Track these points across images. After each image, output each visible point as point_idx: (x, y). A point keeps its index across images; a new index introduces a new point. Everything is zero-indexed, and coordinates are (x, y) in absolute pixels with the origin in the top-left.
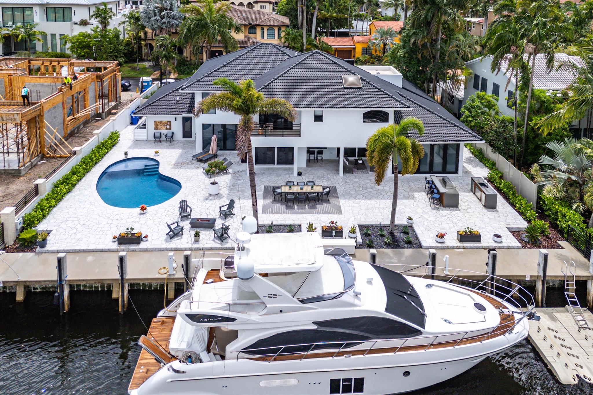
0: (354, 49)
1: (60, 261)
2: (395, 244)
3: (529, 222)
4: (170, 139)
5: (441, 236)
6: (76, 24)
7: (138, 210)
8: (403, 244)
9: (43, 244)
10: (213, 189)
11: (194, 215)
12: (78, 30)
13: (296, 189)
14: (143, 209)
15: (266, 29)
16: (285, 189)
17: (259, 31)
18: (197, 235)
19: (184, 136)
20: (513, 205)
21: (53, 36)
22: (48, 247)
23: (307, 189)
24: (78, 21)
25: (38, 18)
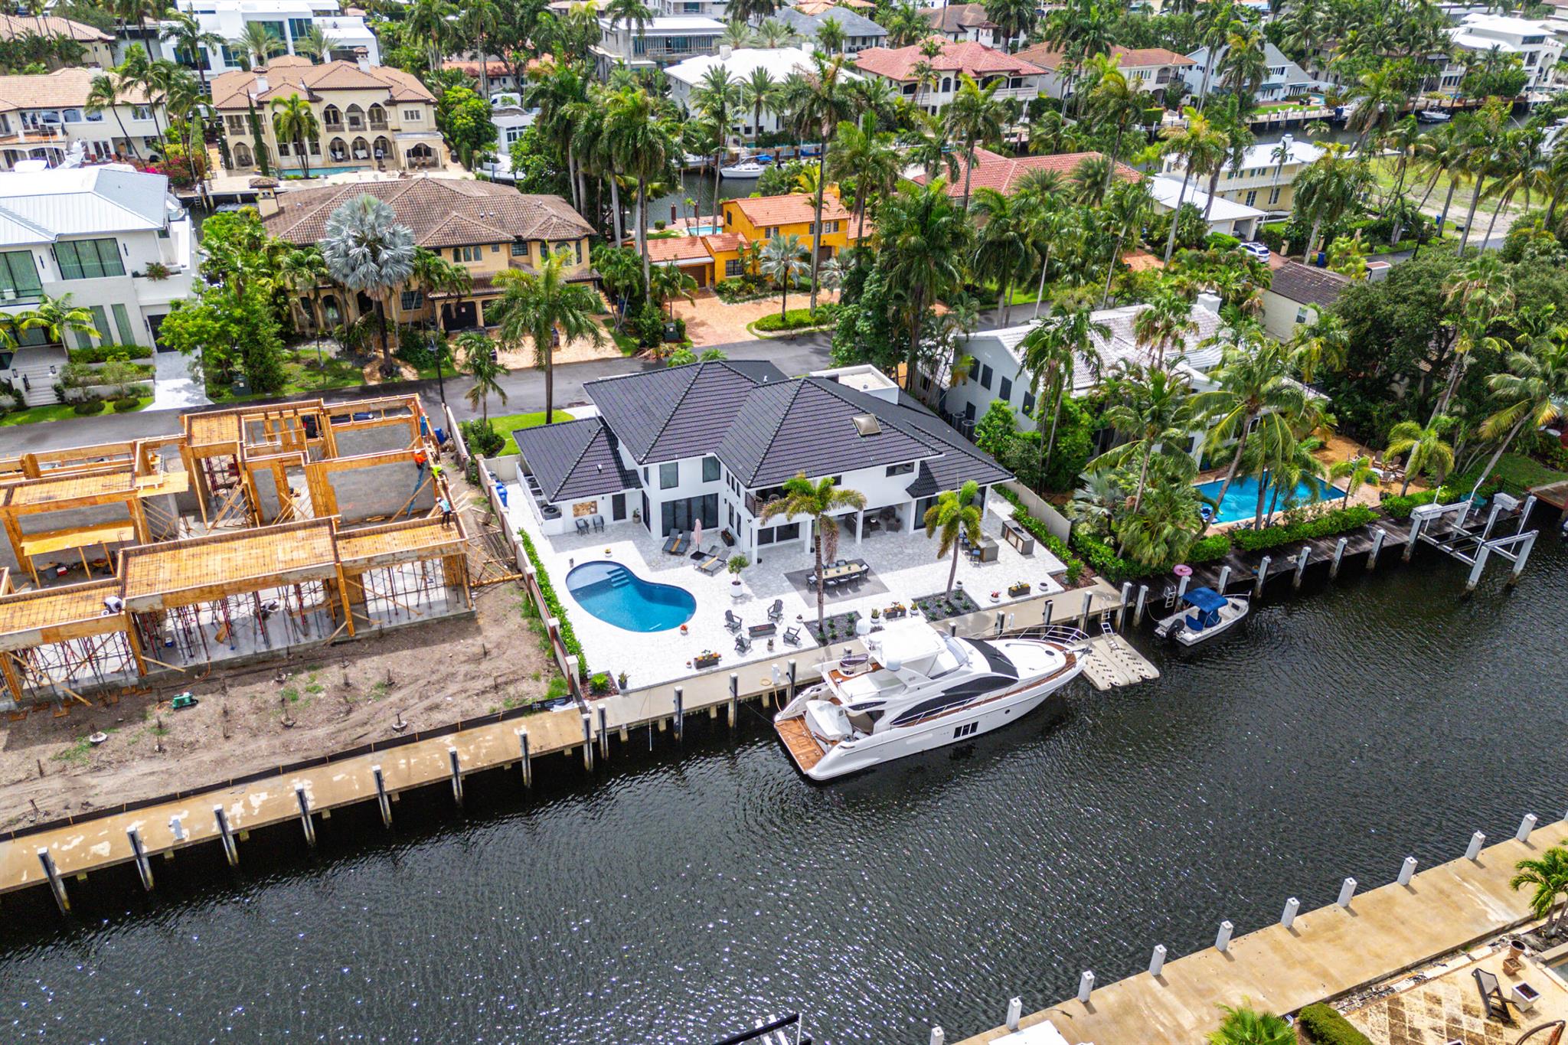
0: (712, 264)
2: (955, 612)
3: (1065, 562)
4: (600, 525)
5: (996, 595)
6: (136, 275)
7: (679, 629)
8: (962, 611)
9: (623, 684)
10: (737, 591)
12: (157, 295)
13: (832, 573)
14: (682, 627)
15: (551, 246)
17: (536, 251)
18: (771, 643)
19: (615, 518)
20: (1047, 546)
21: (97, 310)
22: (629, 687)
23: (844, 570)
24: (143, 270)
25: (48, 274)
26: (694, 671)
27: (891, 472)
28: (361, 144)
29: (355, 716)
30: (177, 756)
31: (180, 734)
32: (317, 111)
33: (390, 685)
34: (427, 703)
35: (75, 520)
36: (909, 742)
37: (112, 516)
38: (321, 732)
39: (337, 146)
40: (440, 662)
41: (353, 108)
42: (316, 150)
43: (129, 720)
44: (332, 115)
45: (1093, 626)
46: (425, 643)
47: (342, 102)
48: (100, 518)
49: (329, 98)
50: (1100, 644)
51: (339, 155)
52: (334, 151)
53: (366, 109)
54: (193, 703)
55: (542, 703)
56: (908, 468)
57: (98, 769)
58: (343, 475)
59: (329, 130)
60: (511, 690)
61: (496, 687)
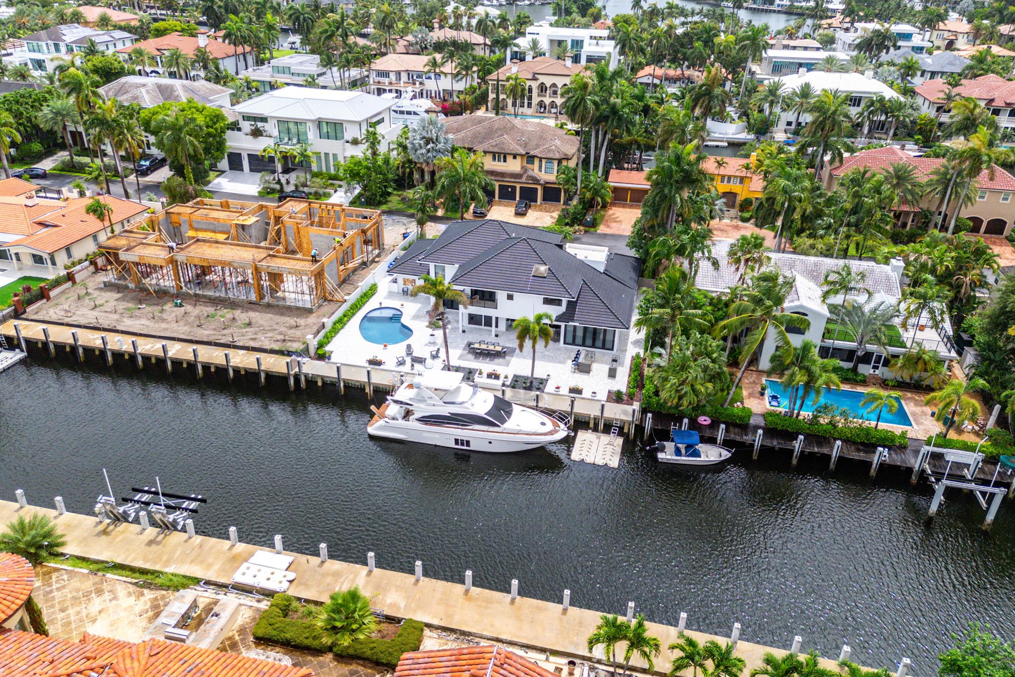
1: (338, 368)
2: (527, 388)
3: (628, 387)
4: (414, 294)
6: (348, 142)
7: (382, 346)
8: (532, 388)
9: (329, 358)
10: (432, 339)
11: (414, 354)
12: (349, 150)
13: (484, 347)
14: (385, 346)
15: (544, 161)
16: (477, 346)
17: (537, 161)
18: (413, 365)
21: (326, 154)
22: (332, 360)
23: (491, 347)
24: (350, 139)
25: (312, 134)
26: (367, 365)
27: (547, 301)
28: (553, 105)
29: (225, 332)
30: (157, 322)
31: (165, 316)
32: (535, 85)
33: (249, 324)
34: (254, 336)
35: (212, 227)
36: (425, 434)
37: (225, 229)
38: (206, 332)
39: (541, 104)
40: (277, 324)
41: (554, 85)
42: (530, 105)
43: (158, 305)
44: (543, 88)
45: (608, 428)
46: (282, 314)
47: (548, 81)
48: (221, 229)
49: (542, 79)
50: (605, 438)
51: (542, 110)
52: (541, 107)
53: (560, 86)
54: (181, 306)
55: (289, 352)
56: (558, 302)
57: (131, 317)
58: (316, 236)
59: (539, 96)
60: (289, 344)
61: (284, 340)
